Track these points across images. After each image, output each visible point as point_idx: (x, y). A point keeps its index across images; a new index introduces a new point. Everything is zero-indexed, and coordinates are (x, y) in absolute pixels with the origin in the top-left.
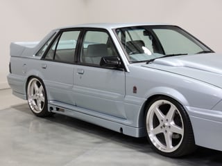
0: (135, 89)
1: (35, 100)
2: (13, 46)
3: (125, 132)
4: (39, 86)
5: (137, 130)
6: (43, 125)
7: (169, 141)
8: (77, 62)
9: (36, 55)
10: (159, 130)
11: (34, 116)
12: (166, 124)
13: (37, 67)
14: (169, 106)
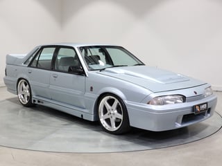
0: (92, 88)
1: (23, 95)
2: (8, 57)
3: (84, 118)
4: (26, 85)
5: (93, 116)
6: (28, 112)
7: (113, 124)
8: (52, 69)
9: (25, 63)
10: (107, 116)
11: (22, 106)
12: (112, 112)
13: (25, 72)
14: (114, 100)
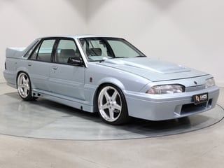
0: (91, 79)
1: (23, 88)
3: (84, 109)
8: (52, 61)
9: (24, 56)
10: (106, 106)
12: (111, 103)
